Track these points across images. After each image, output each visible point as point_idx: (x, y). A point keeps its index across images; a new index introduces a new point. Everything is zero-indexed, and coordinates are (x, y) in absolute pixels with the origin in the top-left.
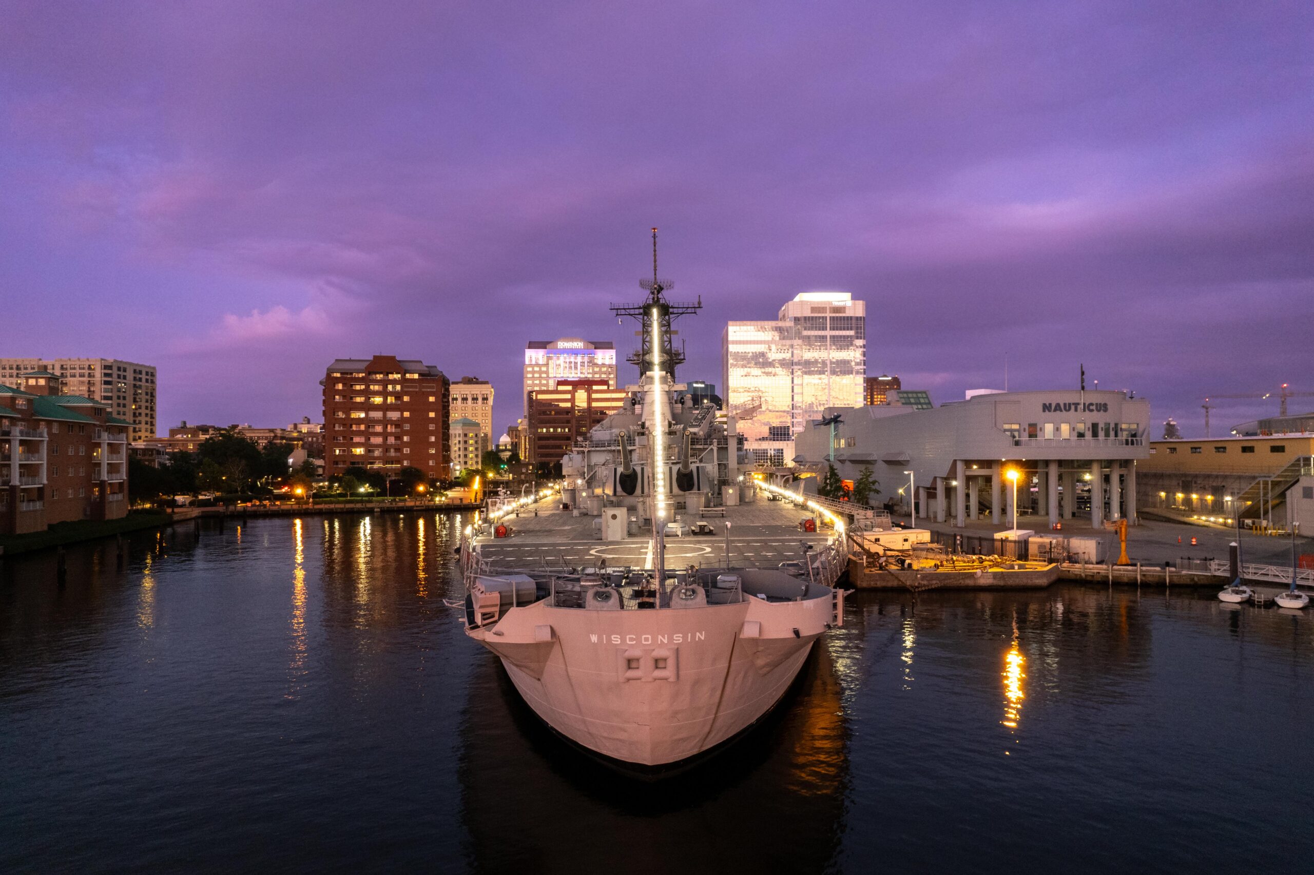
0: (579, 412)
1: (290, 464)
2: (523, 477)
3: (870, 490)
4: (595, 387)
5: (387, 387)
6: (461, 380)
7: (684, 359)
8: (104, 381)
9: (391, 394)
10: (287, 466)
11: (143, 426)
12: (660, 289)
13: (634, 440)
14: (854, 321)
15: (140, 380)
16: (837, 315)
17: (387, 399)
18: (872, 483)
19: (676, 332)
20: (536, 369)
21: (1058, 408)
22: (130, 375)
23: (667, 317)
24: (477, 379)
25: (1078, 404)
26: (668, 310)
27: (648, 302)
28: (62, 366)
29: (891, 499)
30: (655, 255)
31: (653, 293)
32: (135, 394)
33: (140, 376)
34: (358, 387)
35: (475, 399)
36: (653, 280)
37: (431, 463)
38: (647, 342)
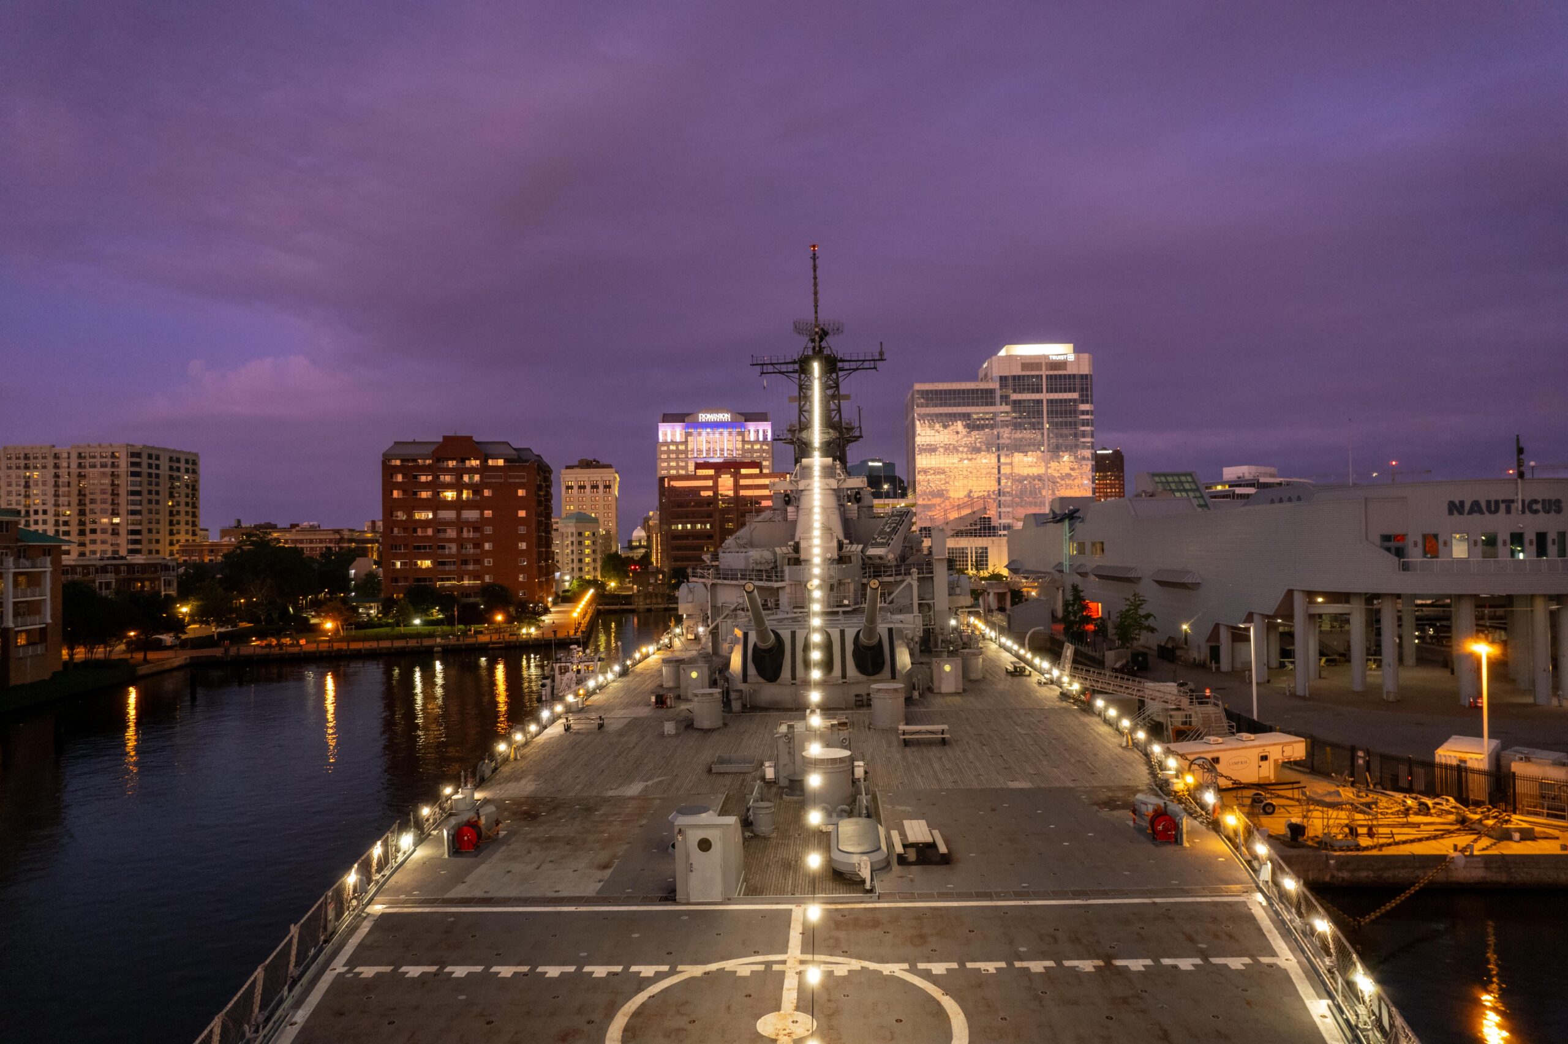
0: (723, 503)
1: (353, 576)
2: (650, 588)
3: (1141, 627)
4: (743, 471)
5: (462, 478)
6: (576, 463)
7: (861, 437)
8: (131, 472)
9: (468, 486)
10: (347, 579)
11: (183, 527)
12: (824, 334)
13: (782, 571)
14: (1077, 381)
15: (178, 469)
16: (1056, 373)
17: (462, 493)
18: (1143, 617)
19: (847, 397)
20: (673, 448)
21: (1476, 508)
22: (164, 464)
23: (834, 375)
24: (598, 462)
25: (1512, 501)
26: (835, 365)
27: (806, 353)
28: (80, 454)
29: (1170, 638)
30: (815, 285)
31: (813, 341)
32: (172, 487)
33: (178, 465)
34: (423, 479)
35: (595, 487)
36: (813, 322)
37: (521, 578)
38: (805, 411)
